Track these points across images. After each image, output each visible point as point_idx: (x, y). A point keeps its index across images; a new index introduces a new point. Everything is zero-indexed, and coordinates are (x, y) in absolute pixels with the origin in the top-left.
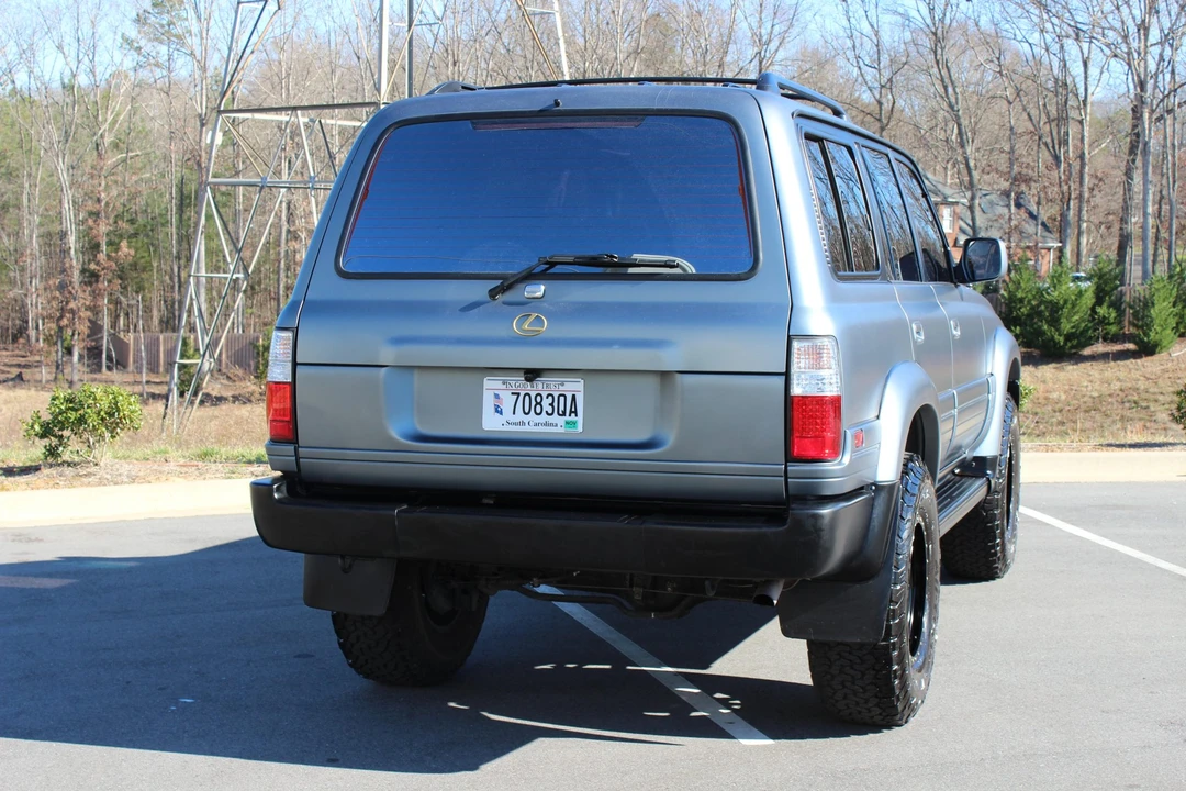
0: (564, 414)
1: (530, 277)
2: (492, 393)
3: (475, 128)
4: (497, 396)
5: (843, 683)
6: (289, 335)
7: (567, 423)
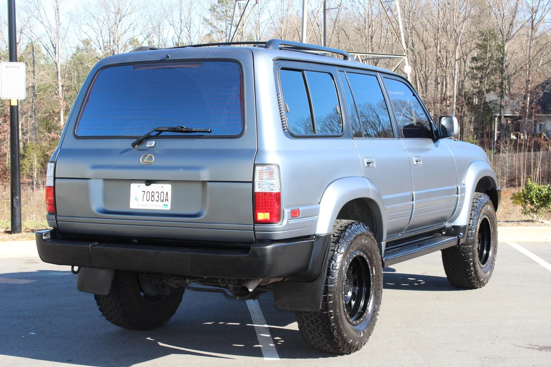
0: (163, 201)
1: (149, 137)
2: (134, 191)
3: (134, 69)
4: (136, 193)
5: (310, 331)
6: (53, 164)
7: (164, 205)
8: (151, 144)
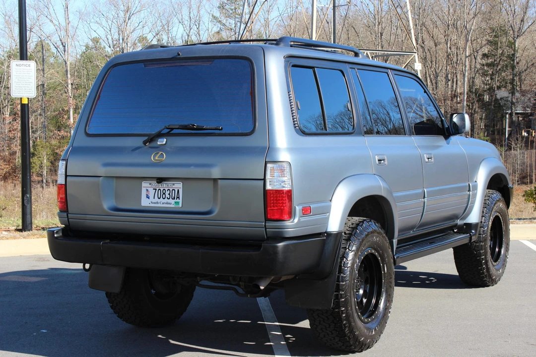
0: (174, 199)
1: (160, 135)
2: (145, 188)
3: (145, 66)
4: (147, 190)
5: (321, 329)
6: (64, 162)
7: (175, 203)
8: (162, 141)
